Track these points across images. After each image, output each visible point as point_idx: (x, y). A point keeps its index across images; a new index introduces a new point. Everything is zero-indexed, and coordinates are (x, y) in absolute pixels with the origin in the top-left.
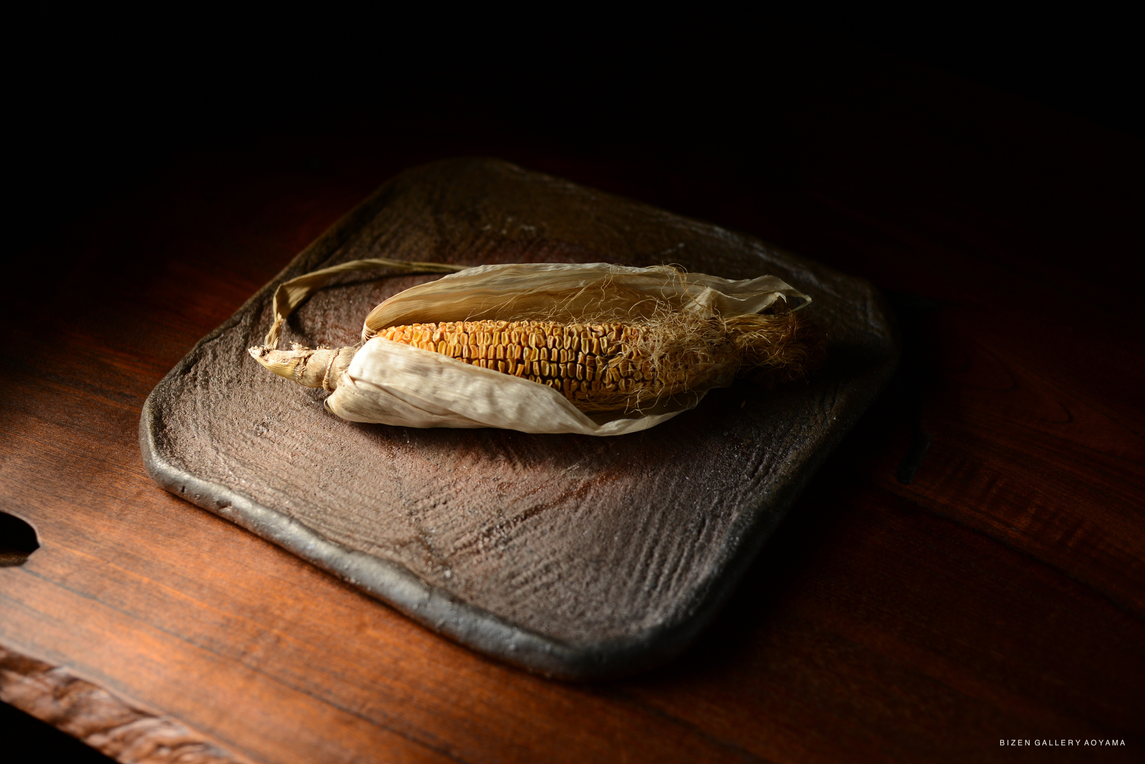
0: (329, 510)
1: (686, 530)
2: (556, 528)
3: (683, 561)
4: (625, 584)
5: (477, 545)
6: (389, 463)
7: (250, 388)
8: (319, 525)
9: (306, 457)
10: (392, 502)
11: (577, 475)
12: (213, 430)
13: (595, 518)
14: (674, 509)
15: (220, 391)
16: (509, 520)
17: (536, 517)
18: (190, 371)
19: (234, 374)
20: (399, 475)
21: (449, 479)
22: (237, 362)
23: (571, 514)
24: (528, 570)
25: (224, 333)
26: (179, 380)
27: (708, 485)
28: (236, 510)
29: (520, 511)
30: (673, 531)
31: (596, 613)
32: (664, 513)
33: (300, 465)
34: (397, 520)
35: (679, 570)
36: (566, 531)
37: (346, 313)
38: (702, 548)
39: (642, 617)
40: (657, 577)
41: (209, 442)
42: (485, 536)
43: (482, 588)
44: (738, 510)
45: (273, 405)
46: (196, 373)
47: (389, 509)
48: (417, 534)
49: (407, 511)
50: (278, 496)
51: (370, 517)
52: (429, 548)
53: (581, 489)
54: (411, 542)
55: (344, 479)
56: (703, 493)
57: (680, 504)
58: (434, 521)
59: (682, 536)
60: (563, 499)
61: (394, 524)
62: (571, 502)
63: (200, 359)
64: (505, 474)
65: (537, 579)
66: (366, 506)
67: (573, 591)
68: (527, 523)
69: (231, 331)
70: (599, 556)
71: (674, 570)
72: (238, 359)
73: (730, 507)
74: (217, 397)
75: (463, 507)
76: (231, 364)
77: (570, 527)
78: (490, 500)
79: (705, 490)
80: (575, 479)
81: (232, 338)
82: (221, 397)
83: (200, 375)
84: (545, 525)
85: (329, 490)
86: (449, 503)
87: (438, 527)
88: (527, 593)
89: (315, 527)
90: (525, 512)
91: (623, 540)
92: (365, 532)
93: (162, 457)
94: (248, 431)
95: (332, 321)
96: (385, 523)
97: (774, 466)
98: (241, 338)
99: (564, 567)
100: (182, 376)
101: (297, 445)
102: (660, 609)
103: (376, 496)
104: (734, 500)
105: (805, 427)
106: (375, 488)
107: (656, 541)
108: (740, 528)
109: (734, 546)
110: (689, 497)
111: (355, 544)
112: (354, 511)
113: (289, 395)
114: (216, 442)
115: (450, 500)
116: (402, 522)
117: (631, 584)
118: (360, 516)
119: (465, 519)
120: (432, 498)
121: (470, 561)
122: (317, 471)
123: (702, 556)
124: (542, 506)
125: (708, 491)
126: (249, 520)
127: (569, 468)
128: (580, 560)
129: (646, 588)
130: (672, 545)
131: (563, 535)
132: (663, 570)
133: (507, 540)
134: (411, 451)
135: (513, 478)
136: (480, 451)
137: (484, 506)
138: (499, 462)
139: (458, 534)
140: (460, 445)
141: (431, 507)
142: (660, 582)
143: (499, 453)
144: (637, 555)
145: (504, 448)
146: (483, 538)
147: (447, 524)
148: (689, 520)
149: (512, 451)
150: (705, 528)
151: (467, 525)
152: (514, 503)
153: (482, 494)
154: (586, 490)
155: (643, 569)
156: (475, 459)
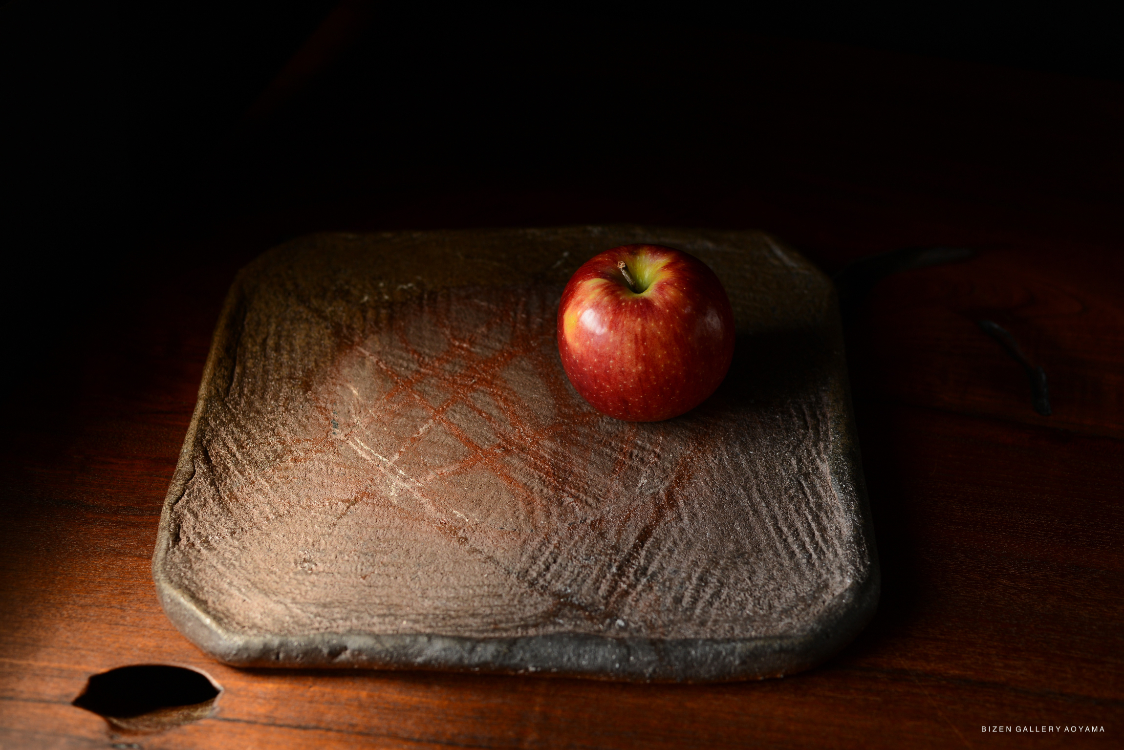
0: (452, 613)
1: (791, 497)
2: (678, 542)
3: (813, 525)
4: (781, 565)
5: (620, 587)
6: (466, 547)
7: (260, 532)
8: (457, 630)
9: (379, 574)
10: (504, 582)
11: (652, 489)
12: (259, 585)
13: (703, 518)
14: (763, 483)
15: (231, 546)
16: (630, 551)
17: (651, 539)
18: (180, 540)
19: (230, 524)
20: (488, 554)
21: (538, 539)
22: (223, 511)
23: (680, 525)
24: (687, 588)
25: (187, 487)
26: (177, 552)
27: (776, 451)
28: (356, 653)
29: (632, 540)
30: (780, 502)
31: (783, 601)
32: (759, 490)
33: (380, 584)
34: (525, 595)
35: (817, 533)
36: (690, 541)
37: (297, 425)
38: (819, 506)
39: (826, 586)
40: (803, 546)
41: (266, 599)
42: (620, 576)
43: (663, 622)
44: (823, 461)
45: (299, 538)
46: (188, 539)
47: (508, 589)
48: (558, 600)
49: (526, 584)
50: (389, 622)
51: (496, 603)
52: (580, 607)
53: (668, 499)
54: (560, 610)
55: (436, 579)
56: (777, 460)
57: (765, 477)
58: (560, 582)
59: (793, 503)
60: (660, 514)
61: (526, 602)
62: (669, 515)
63: (182, 523)
64: (586, 513)
65: (702, 594)
66: (483, 596)
67: (742, 590)
68: (648, 548)
69: (193, 484)
70: (738, 551)
71: (812, 536)
72: (222, 508)
73: (813, 462)
74: (233, 553)
75: (575, 558)
76: (219, 516)
77: (690, 535)
78: (595, 542)
79: (776, 456)
80: (654, 493)
81: (199, 490)
82: (237, 552)
83: (195, 539)
84: (666, 543)
85: (431, 595)
86: (559, 560)
87: (570, 586)
88: (706, 609)
89: (456, 633)
90: (638, 538)
91: (745, 527)
92: (507, 619)
93: (233, 632)
94: (296, 573)
95: (289, 436)
96: (516, 602)
97: (818, 413)
98: (209, 486)
99: (717, 572)
100: (177, 546)
101: (359, 567)
102: (837, 573)
103: (483, 582)
104: (809, 453)
106: (476, 576)
107: (774, 517)
108: (843, 474)
109: (850, 491)
110: (768, 468)
111: (509, 633)
112: (475, 604)
113: (306, 522)
114: (274, 596)
115: (557, 557)
116: (531, 595)
117: (786, 563)
118: (485, 606)
119: (588, 568)
120: (538, 562)
121: (628, 603)
122: (402, 583)
123: (826, 513)
124: (647, 527)
125: (779, 455)
126: (377, 656)
127: (640, 485)
128: (725, 560)
129: (804, 561)
130: (791, 515)
131: (689, 545)
132: (803, 539)
133: (644, 571)
134: (478, 528)
135: (596, 513)
136: (544, 502)
137: (595, 550)
138: (570, 505)
139: (594, 584)
140: (521, 504)
141: (545, 570)
142: (811, 551)
143: (562, 497)
144: (769, 535)
145: (564, 491)
146: (620, 579)
147: (576, 579)
148: (786, 487)
149: (573, 491)
150: (806, 488)
151: (595, 572)
152: (620, 536)
153: (582, 539)
154: (672, 499)
155: (785, 545)
156: (545, 511)
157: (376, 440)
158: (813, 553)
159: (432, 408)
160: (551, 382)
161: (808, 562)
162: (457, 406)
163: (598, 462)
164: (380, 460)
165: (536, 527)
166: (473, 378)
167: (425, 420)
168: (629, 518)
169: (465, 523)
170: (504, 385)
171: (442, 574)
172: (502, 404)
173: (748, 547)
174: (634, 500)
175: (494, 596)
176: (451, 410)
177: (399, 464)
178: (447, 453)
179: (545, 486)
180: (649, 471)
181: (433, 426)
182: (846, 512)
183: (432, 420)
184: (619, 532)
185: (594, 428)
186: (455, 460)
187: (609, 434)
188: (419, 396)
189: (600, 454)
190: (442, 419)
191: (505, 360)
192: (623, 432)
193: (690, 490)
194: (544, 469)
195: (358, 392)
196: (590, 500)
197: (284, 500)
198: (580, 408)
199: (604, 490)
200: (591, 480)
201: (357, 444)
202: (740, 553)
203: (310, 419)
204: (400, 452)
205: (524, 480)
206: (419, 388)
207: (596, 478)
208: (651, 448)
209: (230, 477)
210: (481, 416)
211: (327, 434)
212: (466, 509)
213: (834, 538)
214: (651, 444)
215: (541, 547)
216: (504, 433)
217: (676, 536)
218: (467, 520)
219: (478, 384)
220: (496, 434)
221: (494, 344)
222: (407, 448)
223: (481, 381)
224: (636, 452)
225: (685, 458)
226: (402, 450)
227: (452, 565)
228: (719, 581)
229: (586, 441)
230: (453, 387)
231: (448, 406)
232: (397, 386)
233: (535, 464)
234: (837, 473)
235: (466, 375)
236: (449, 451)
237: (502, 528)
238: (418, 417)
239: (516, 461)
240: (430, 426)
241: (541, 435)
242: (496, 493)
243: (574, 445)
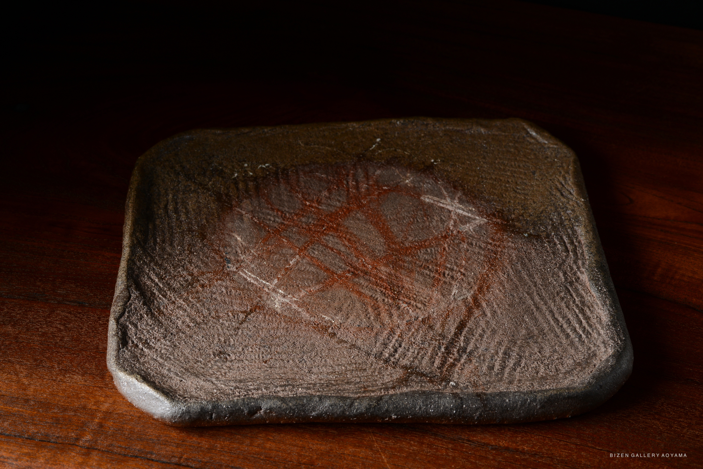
0: (333, 382)
1: (562, 299)
2: (486, 330)
3: (580, 316)
4: (561, 343)
5: (449, 361)
6: (335, 339)
7: (185, 335)
8: (338, 393)
9: (276, 359)
10: (366, 361)
11: (462, 296)
12: (190, 371)
13: (501, 314)
14: (541, 289)
15: (165, 345)
16: (452, 337)
17: (467, 329)
19: (162, 331)
20: (352, 343)
21: (386, 332)
22: (155, 322)
23: (485, 319)
24: (496, 360)
25: (127, 307)
26: (127, 351)
27: (547, 268)
28: (268, 411)
29: (453, 330)
30: (555, 301)
31: (565, 366)
32: (538, 294)
33: (278, 366)
34: (382, 368)
35: (583, 321)
36: (494, 329)
37: (200, 262)
38: (583, 303)
39: (595, 355)
40: (575, 330)
42: (448, 354)
43: (483, 382)
44: (582, 273)
45: (213, 338)
46: (133, 342)
47: (369, 365)
48: (406, 371)
49: (382, 362)
51: (363, 375)
52: (423, 375)
53: (474, 302)
54: (409, 377)
55: (317, 361)
56: (549, 273)
57: (542, 285)
58: (406, 359)
59: (564, 302)
60: (470, 312)
61: (384, 373)
62: (477, 313)
63: (127, 331)
64: (417, 313)
65: (507, 363)
66: (353, 370)
67: (535, 360)
68: (465, 335)
69: (131, 305)
70: (529, 334)
71: (580, 323)
72: (154, 320)
73: (575, 274)
75: (414, 343)
76: (153, 326)
77: (493, 325)
78: (427, 332)
79: (547, 271)
80: (464, 299)
81: (136, 309)
82: (171, 349)
83: (138, 342)
84: (477, 331)
85: (315, 371)
86: (403, 345)
87: (413, 361)
90: (457, 328)
91: (532, 319)
92: (372, 384)
94: (215, 361)
96: (377, 373)
98: (142, 306)
99: (516, 349)
100: (125, 347)
101: (261, 355)
102: (602, 346)
103: (351, 361)
104: (572, 268)
105: (569, 212)
107: (551, 312)
108: (598, 281)
109: (605, 291)
110: (543, 279)
111: (376, 393)
112: (348, 376)
113: (217, 327)
114: (202, 377)
115: (401, 343)
116: (387, 369)
117: (564, 341)
118: (355, 377)
119: (424, 350)
120: (388, 347)
121: (456, 371)
122: (293, 365)
123: (589, 307)
124: (462, 321)
125: (550, 271)
127: (453, 294)
128: (520, 341)
129: (577, 339)
130: (563, 309)
131: (494, 332)
132: (574, 325)
133: (464, 350)
134: (342, 326)
135: (425, 314)
136: (386, 307)
137: (427, 337)
138: (405, 309)
139: (430, 359)
140: (370, 310)
141: (394, 352)
142: (581, 333)
143: (398, 303)
144: (549, 324)
145: (399, 300)
146: (448, 356)
147: (416, 357)
148: (557, 291)
149: (406, 300)
150: (572, 292)
151: (429, 352)
152: (444, 327)
153: (417, 330)
154: (477, 302)
155: (562, 330)
156: (388, 313)
157: (259, 270)
158: (582, 334)
159: (297, 248)
160: (380, 227)
161: (579, 340)
162: (315, 246)
163: (421, 280)
164: (264, 284)
165: (383, 325)
166: (323, 226)
167: (293, 256)
168: (449, 315)
169: (332, 323)
170: (346, 230)
171: (321, 357)
172: (347, 243)
173: (536, 332)
174: (450, 304)
175: (361, 370)
176: (311, 248)
177: (278, 286)
178: (312, 278)
179: (385, 297)
180: (458, 284)
181: (300, 260)
182: (603, 305)
183: (298, 256)
184: (443, 325)
185: (415, 257)
186: (319, 282)
187: (427, 261)
188: (286, 239)
189: (422, 274)
190: (305, 254)
191: (345, 213)
192: (436, 259)
193: (489, 296)
194: (383, 286)
195: (242, 239)
196: (419, 305)
197: (199, 313)
198: (403, 244)
199: (428, 298)
200: (418, 292)
201: (246, 274)
202: (530, 336)
203: (209, 258)
204: (278, 278)
205: (370, 294)
206: (285, 234)
207: (421, 290)
208: (458, 269)
209: (156, 299)
210: (334, 251)
211: (223, 268)
212: (332, 314)
213: (596, 324)
214: (457, 266)
215: (389, 337)
216: (351, 263)
217: (484, 326)
218: (333, 322)
219: (328, 230)
220: (345, 264)
221: (335, 203)
222: (283, 275)
223: (329, 228)
224: (447, 272)
225: (483, 275)
226: (279, 276)
227: (327, 351)
228: (518, 355)
229: (410, 266)
230: (310, 233)
231: (308, 246)
232: (269, 234)
233: (377, 282)
234: (593, 279)
235: (318, 225)
236: (313, 276)
237: (359, 326)
238: (288, 254)
239: (362, 281)
240: (297, 260)
241: (378, 263)
242: (352, 303)
243: (402, 269)
